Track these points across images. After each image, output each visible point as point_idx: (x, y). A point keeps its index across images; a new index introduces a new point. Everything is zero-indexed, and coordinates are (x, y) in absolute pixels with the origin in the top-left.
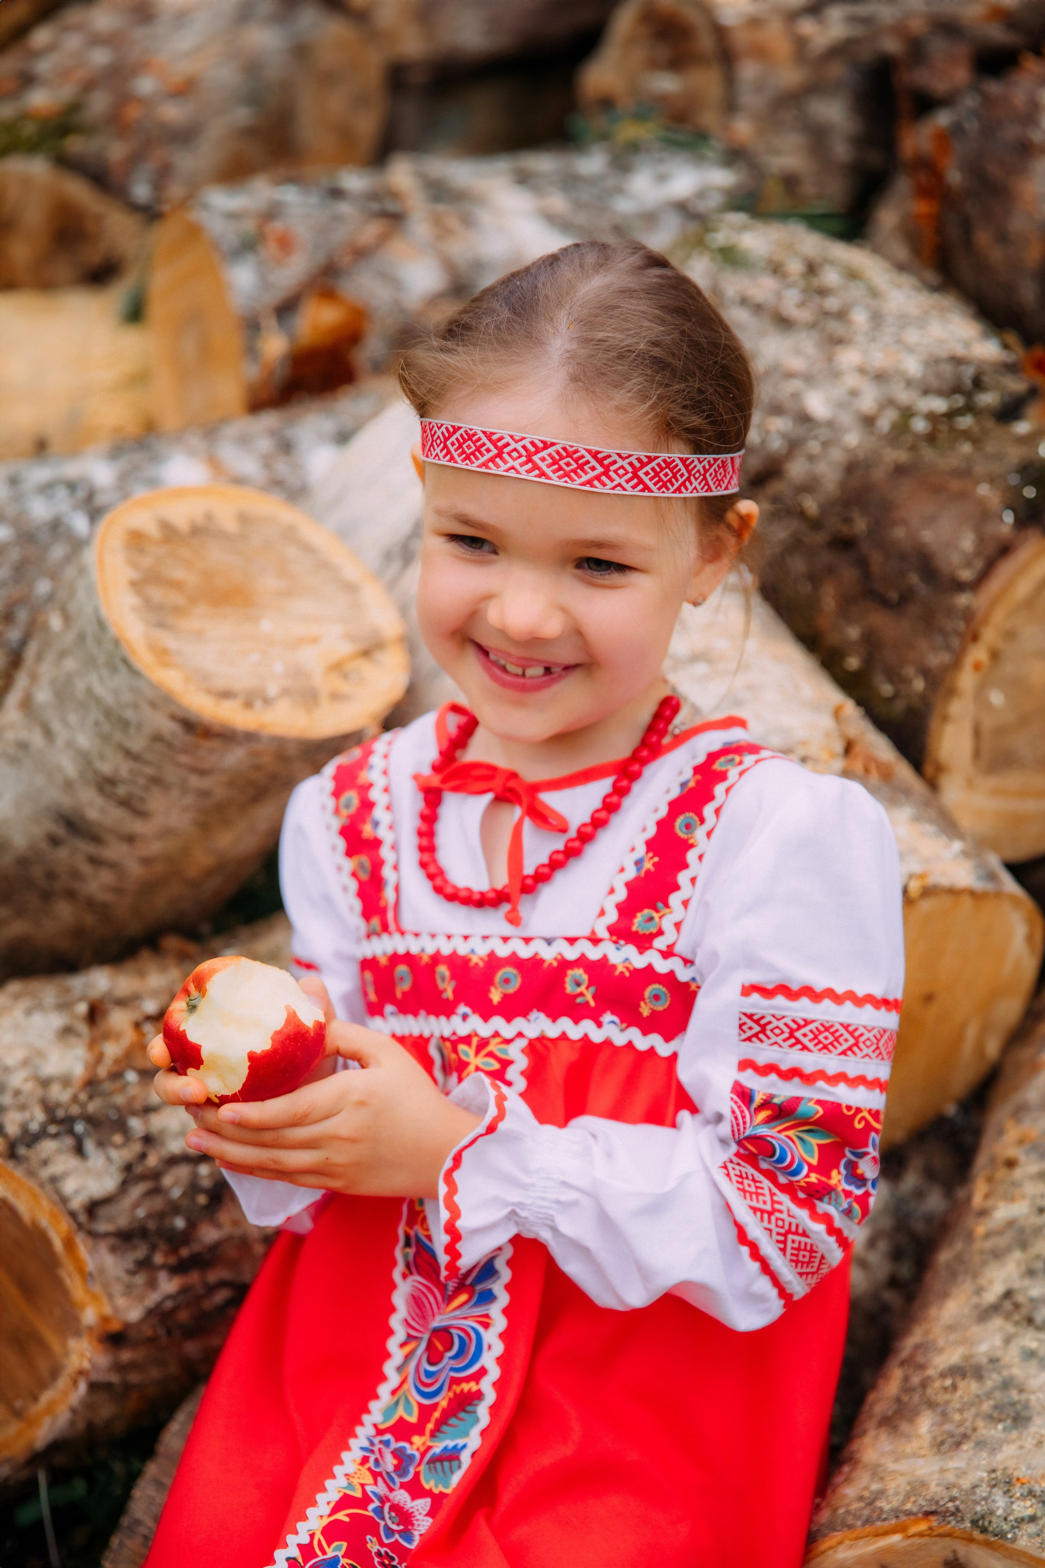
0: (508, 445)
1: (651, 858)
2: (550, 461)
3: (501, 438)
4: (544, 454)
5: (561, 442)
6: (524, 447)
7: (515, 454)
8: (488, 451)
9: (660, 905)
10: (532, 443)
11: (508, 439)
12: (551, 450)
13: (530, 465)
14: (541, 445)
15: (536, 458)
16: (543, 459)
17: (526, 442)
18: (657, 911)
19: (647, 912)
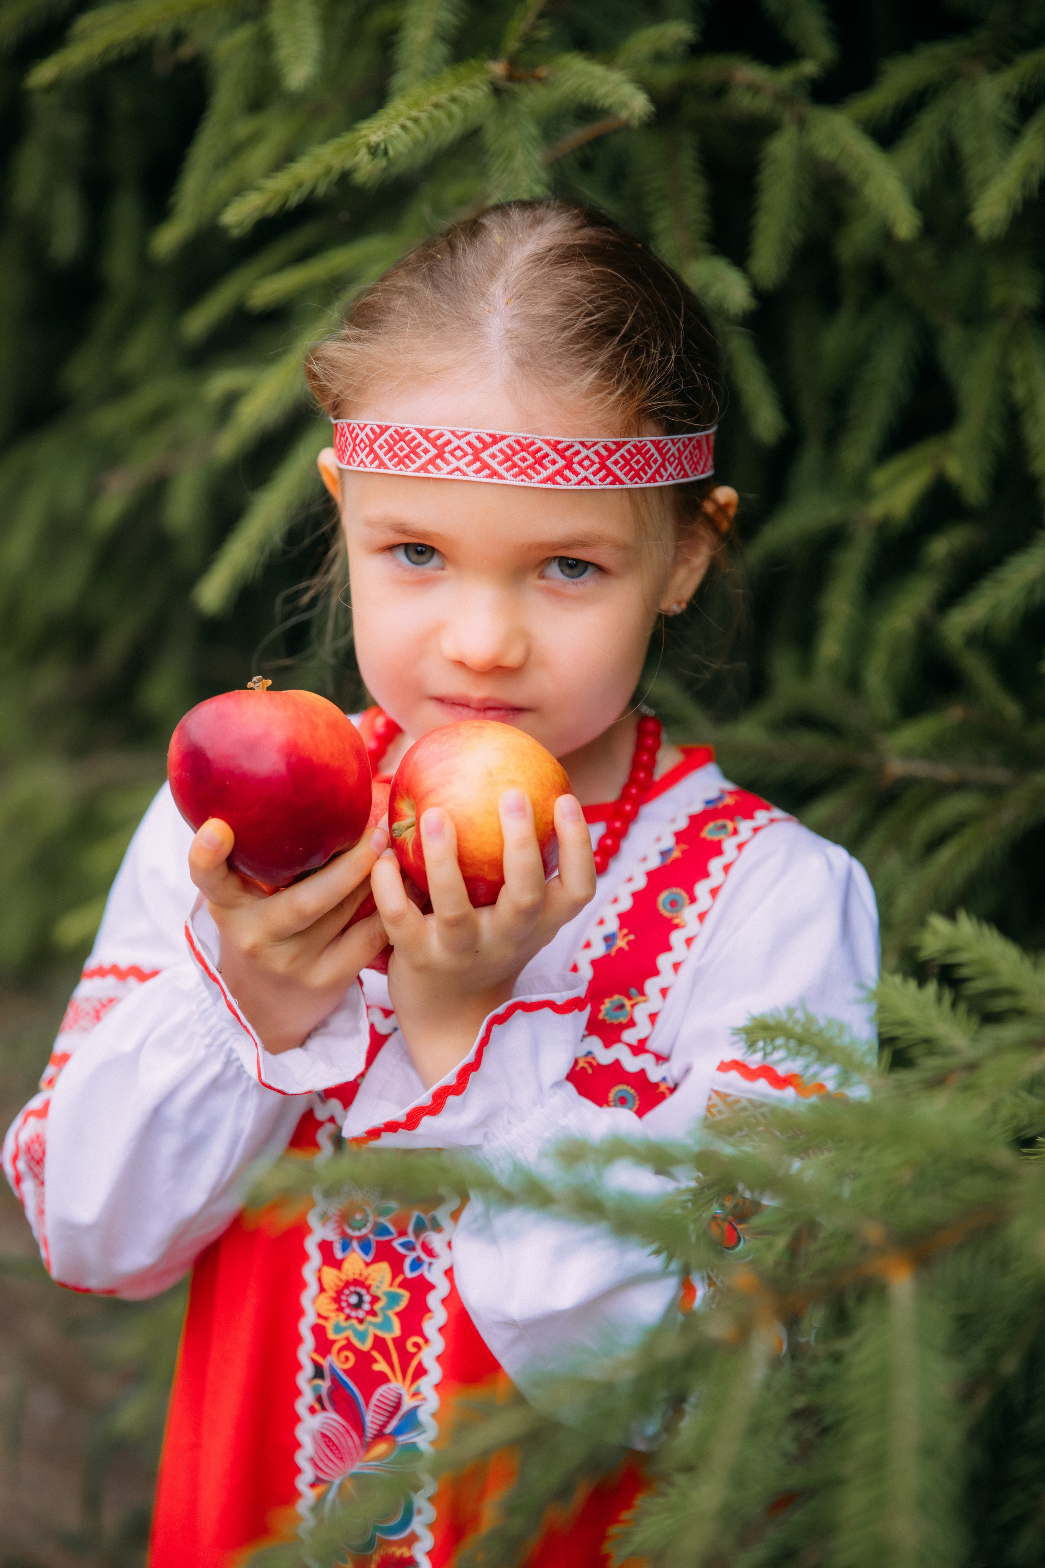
0: (449, 442)
1: (625, 935)
2: (501, 457)
3: (441, 435)
4: (494, 449)
5: (514, 434)
6: (469, 444)
7: (459, 453)
8: (426, 451)
9: (633, 991)
10: (479, 438)
11: (448, 436)
12: (502, 444)
13: (478, 465)
14: (489, 440)
15: (484, 455)
16: (493, 456)
17: (471, 438)
18: (630, 998)
19: (617, 998)
